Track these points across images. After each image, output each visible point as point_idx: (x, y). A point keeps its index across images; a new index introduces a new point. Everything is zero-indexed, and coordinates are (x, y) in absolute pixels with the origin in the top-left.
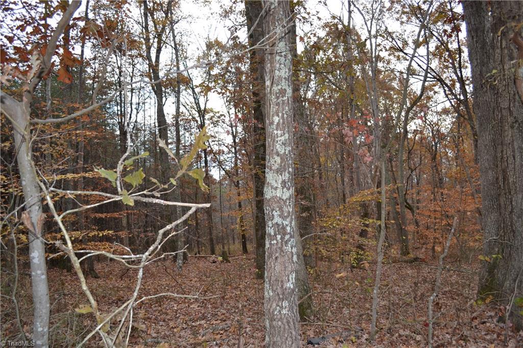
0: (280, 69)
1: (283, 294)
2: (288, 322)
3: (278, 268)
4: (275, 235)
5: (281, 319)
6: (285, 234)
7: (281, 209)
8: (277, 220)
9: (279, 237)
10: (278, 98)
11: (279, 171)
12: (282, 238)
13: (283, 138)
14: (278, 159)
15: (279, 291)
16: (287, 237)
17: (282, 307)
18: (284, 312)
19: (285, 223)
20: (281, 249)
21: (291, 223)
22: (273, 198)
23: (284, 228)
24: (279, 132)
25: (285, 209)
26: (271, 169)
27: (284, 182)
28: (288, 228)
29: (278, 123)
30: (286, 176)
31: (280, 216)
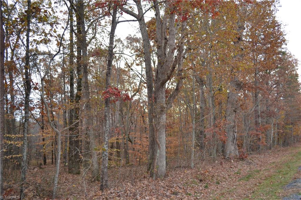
0: (107, 126)
8: (105, 153)
11: (106, 144)
14: (106, 142)
16: (107, 157)
17: (105, 170)
19: (107, 154)
25: (107, 151)
27: (107, 147)
30: (107, 145)
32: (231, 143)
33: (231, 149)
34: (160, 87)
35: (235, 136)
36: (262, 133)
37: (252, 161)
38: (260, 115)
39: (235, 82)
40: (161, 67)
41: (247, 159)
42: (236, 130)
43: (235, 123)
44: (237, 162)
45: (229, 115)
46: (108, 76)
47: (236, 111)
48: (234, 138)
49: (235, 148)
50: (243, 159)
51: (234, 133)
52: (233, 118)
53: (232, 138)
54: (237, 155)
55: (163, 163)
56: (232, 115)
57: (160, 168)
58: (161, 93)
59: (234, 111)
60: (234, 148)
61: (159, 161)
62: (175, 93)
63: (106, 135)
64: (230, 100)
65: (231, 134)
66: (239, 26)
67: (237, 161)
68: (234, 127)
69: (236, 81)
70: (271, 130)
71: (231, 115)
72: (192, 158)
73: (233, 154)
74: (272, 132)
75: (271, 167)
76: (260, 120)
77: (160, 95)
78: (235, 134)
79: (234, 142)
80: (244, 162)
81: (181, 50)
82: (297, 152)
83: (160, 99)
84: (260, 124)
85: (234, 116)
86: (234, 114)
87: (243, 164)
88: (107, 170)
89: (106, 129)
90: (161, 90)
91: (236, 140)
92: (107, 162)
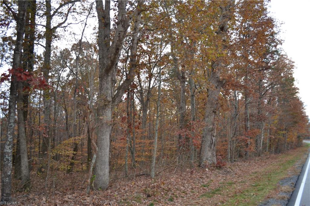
0: (11, 120)
1: (7, 176)
2: (8, 183)
3: (6, 170)
5: (6, 182)
7: (8, 154)
8: (7, 157)
9: (7, 162)
10: (10, 127)
11: (9, 145)
12: (8, 162)
13: (10, 137)
14: (9, 142)
15: (6, 175)
16: (9, 162)
17: (6, 179)
18: (7, 180)
19: (9, 158)
20: (7, 164)
21: (11, 158)
22: (6, 152)
23: (9, 159)
24: (10, 136)
25: (9, 155)
26: (6, 144)
28: (10, 160)
29: (9, 134)
30: (10, 146)
32: (208, 148)
33: (208, 155)
34: (104, 75)
35: (213, 141)
36: (251, 138)
37: (231, 170)
38: (249, 119)
39: (216, 79)
40: (108, 50)
41: (226, 167)
42: (215, 134)
43: (214, 125)
44: (213, 171)
45: (208, 117)
46: (16, 53)
47: (215, 112)
48: (211, 142)
49: (212, 155)
50: (220, 167)
51: (212, 137)
52: (212, 120)
53: (209, 142)
54: (214, 163)
55: (105, 172)
56: (211, 116)
57: (100, 178)
58: (105, 83)
59: (213, 112)
60: (211, 154)
61: (99, 168)
62: (125, 83)
63: (9, 132)
64: (210, 99)
65: (209, 138)
66: (224, 15)
67: (213, 170)
68: (212, 130)
69: (217, 78)
70: (261, 135)
71: (209, 117)
72: (153, 165)
73: (209, 162)
74: (262, 137)
75: (250, 178)
76: (249, 124)
77: (104, 85)
78: (214, 138)
79: (211, 148)
80: (221, 172)
81: (126, 27)
82: (286, 161)
83: (104, 90)
84: (249, 128)
85: (213, 117)
86: (214, 116)
87: (220, 173)
88: (9, 180)
89: (10, 125)
90: (105, 78)
91: (214, 145)
92: (9, 169)
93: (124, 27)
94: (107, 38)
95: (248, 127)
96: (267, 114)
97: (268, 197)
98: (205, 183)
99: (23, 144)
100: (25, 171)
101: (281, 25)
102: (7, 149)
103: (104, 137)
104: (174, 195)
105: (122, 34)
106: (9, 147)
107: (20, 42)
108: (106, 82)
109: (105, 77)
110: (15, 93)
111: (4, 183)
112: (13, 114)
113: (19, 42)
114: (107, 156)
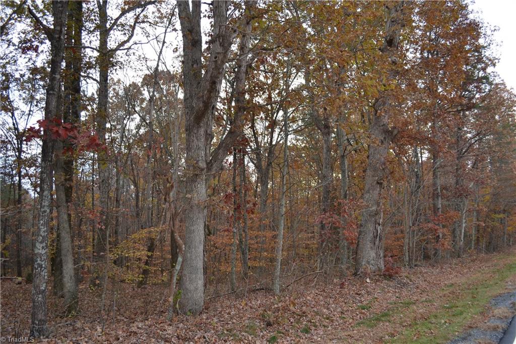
0: (44, 202)
1: (40, 292)
2: (41, 303)
3: (38, 281)
4: (38, 268)
5: (38, 302)
6: (42, 267)
7: (41, 258)
8: (39, 262)
9: (39, 269)
10: (43, 213)
11: (41, 242)
12: (41, 269)
13: (44, 230)
14: (41, 238)
15: (38, 290)
16: (43, 269)
17: (39, 297)
18: (39, 299)
19: (42, 263)
20: (40, 273)
21: (45, 263)
22: (38, 253)
23: (41, 265)
24: (42, 227)
25: (43, 258)
26: (38, 241)
28: (44, 266)
29: (42, 224)
30: (44, 244)
31: (40, 260)
32: (369, 245)
33: (370, 256)
34: (193, 126)
35: (378, 232)
36: (444, 227)
37: (408, 281)
38: (440, 194)
39: (382, 128)
40: (198, 85)
41: (400, 277)
42: (381, 221)
43: (378, 205)
44: (378, 283)
45: (368, 192)
46: (51, 94)
47: (381, 184)
48: (375, 234)
49: (377, 255)
50: (390, 276)
51: (377, 226)
52: (376, 196)
53: (371, 235)
54: (380, 270)
55: (197, 285)
56: (373, 191)
57: (189, 294)
58: (195, 138)
59: (378, 183)
60: (374, 255)
61: (188, 279)
63: (42, 222)
64: (371, 162)
65: (371, 227)
66: (392, 20)
67: (378, 281)
68: (376, 214)
69: (382, 125)
70: (462, 221)
71: (371, 192)
72: (277, 273)
73: (371, 268)
74: (464, 225)
75: (441, 295)
76: (440, 203)
77: (193, 141)
78: (379, 228)
79: (375, 244)
80: (391, 284)
81: (226, 45)
82: (505, 265)
83: (193, 151)
84: (440, 210)
85: (377, 192)
86: (378, 189)
87: (390, 286)
88: (43, 298)
89: (42, 210)
90: (195, 131)
91: (380, 240)
92: (43, 282)
93: (223, 46)
94: (197, 65)
95: (438, 209)
96: (471, 186)
97: (471, 327)
98: (365, 303)
99: (66, 240)
100: (69, 284)
101: (493, 33)
102: (39, 248)
103: (195, 227)
104: (311, 322)
105: (220, 58)
106: (41, 245)
107: (56, 76)
108: (197, 138)
109: (194, 128)
110: (50, 159)
111: (35, 304)
112: (47, 192)
113: (54, 75)
114: (200, 259)
